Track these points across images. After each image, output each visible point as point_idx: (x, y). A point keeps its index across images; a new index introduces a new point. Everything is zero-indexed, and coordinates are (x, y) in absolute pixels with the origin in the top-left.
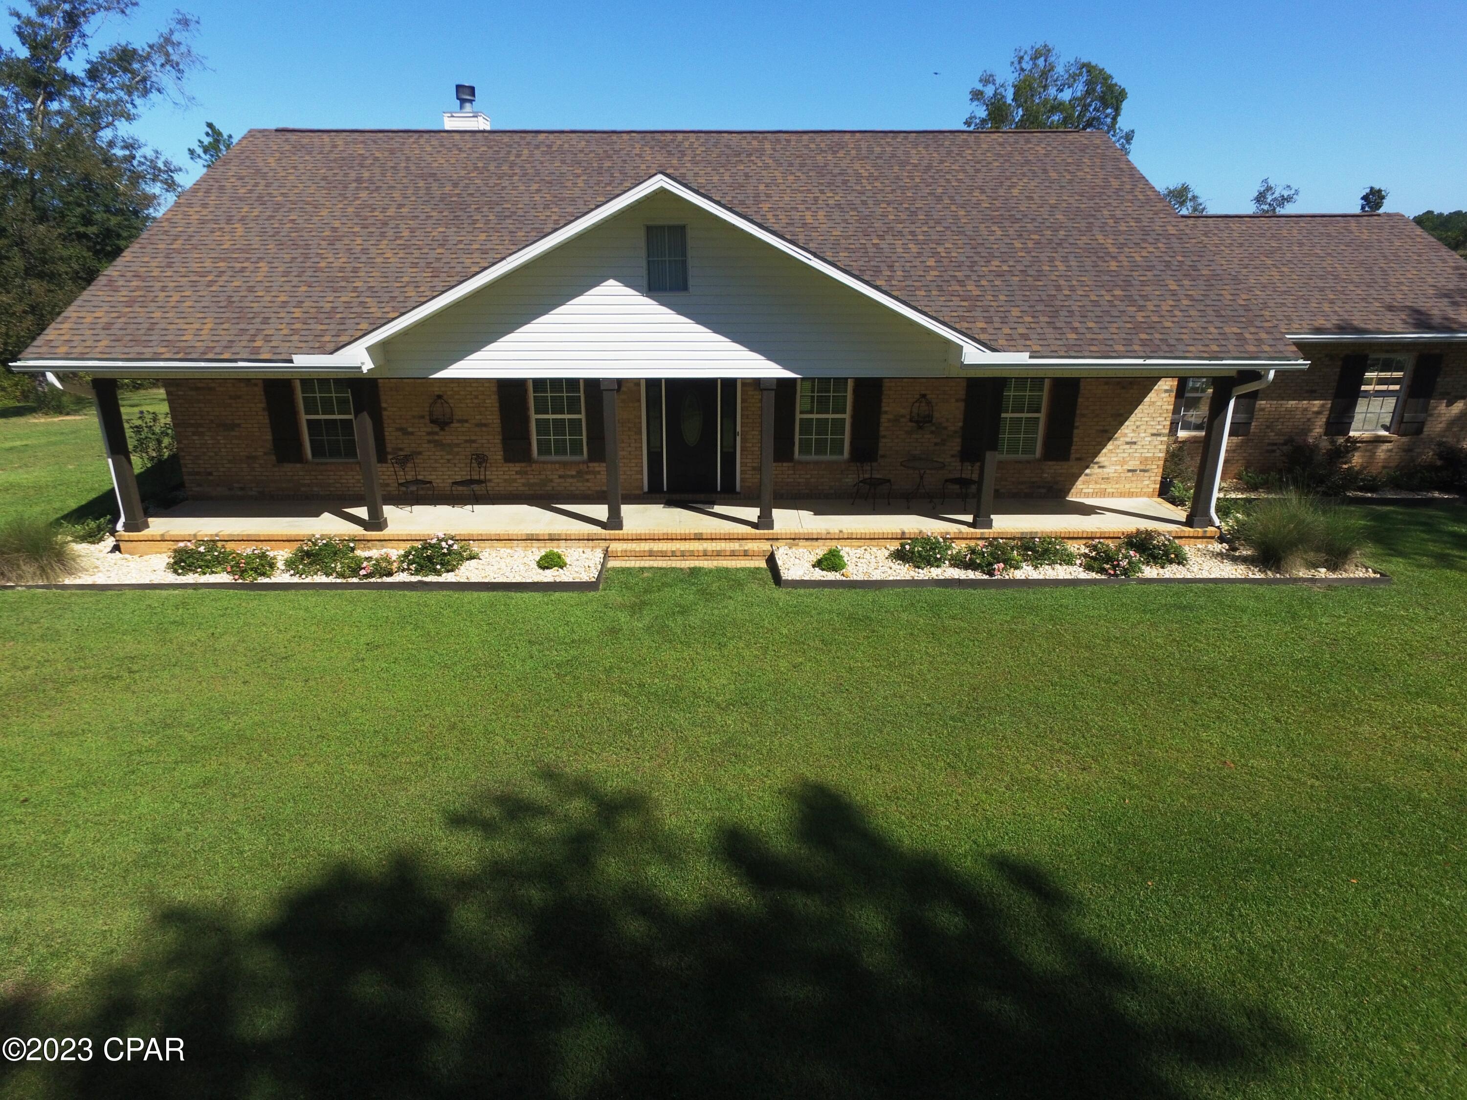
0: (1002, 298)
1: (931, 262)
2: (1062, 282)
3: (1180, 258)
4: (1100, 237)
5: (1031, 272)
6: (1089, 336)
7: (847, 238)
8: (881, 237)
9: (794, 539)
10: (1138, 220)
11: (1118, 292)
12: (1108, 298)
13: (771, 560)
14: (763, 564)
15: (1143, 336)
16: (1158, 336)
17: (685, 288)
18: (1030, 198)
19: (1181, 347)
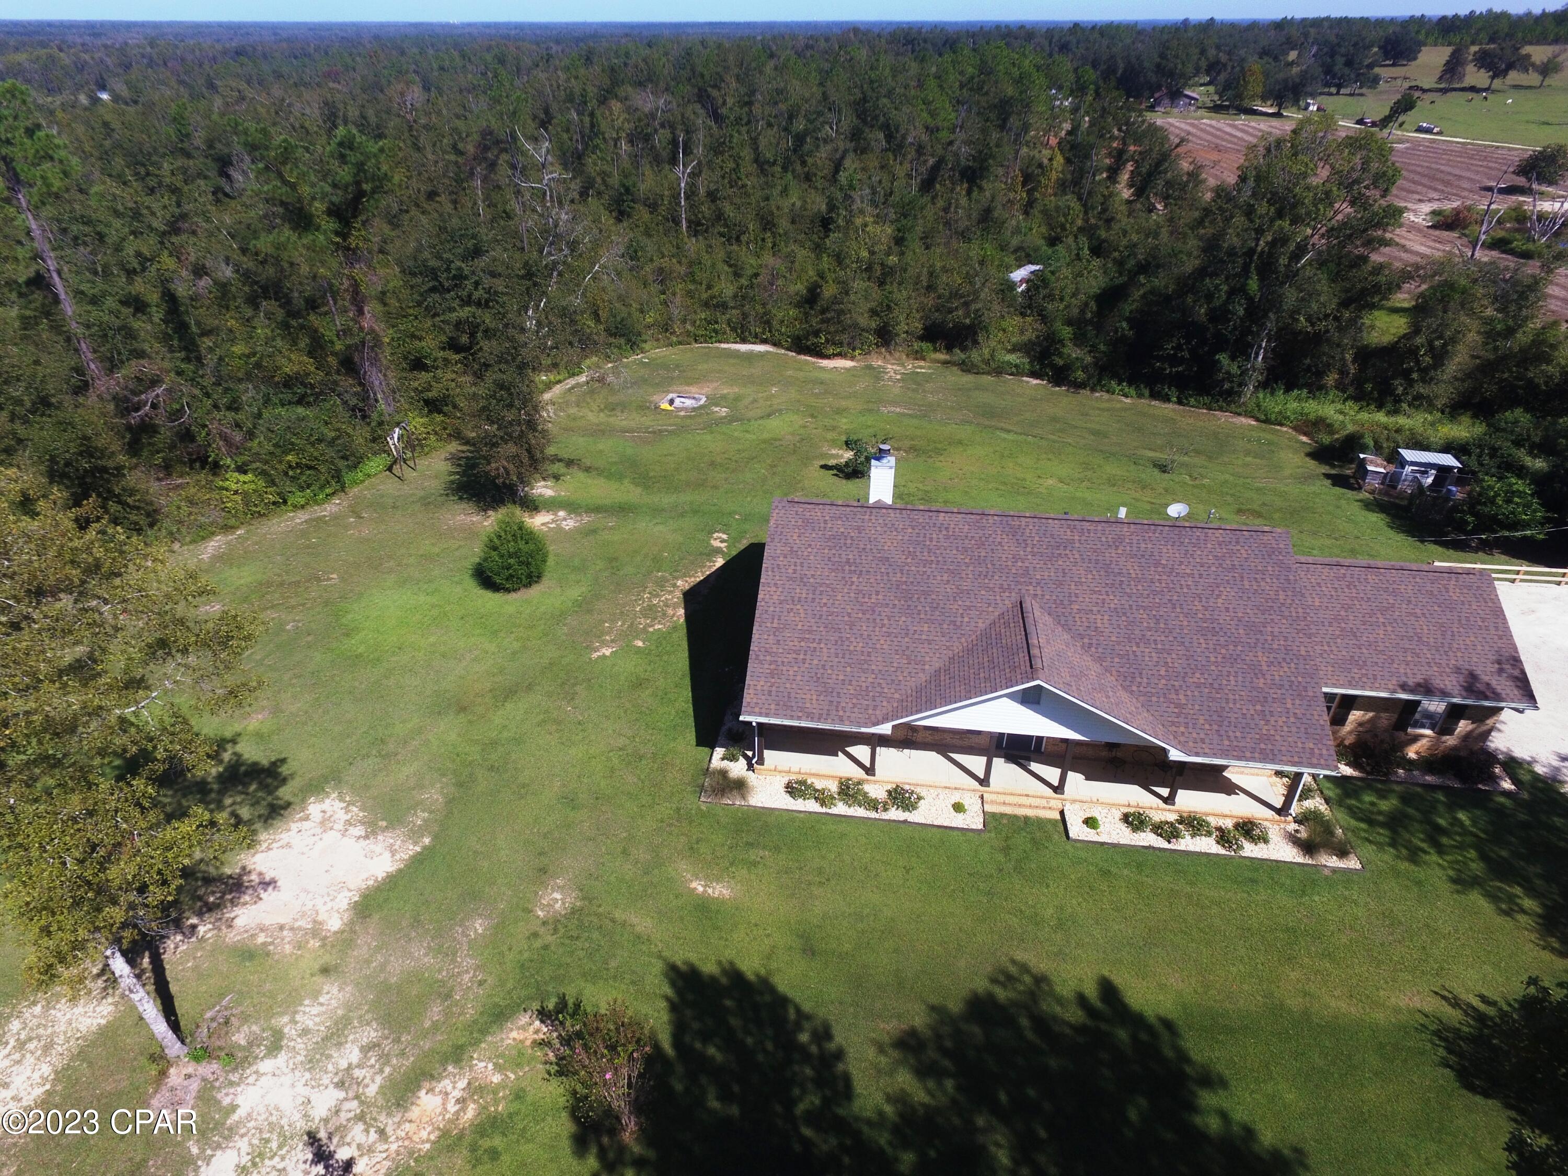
0: (1197, 707)
1: (1163, 673)
2: (1231, 697)
3: (1300, 679)
4: (1260, 654)
5: (1216, 686)
6: (1235, 743)
7: (1119, 643)
8: (1138, 645)
9: (1074, 801)
10: (1286, 640)
11: (1258, 707)
12: (1252, 712)
13: (1062, 813)
14: (1058, 817)
15: (1263, 746)
16: (1270, 747)
17: (1038, 703)
18: (1227, 609)
19: (1279, 757)
